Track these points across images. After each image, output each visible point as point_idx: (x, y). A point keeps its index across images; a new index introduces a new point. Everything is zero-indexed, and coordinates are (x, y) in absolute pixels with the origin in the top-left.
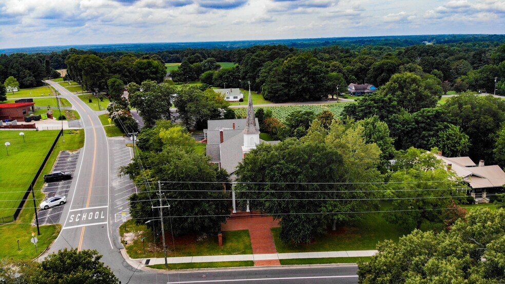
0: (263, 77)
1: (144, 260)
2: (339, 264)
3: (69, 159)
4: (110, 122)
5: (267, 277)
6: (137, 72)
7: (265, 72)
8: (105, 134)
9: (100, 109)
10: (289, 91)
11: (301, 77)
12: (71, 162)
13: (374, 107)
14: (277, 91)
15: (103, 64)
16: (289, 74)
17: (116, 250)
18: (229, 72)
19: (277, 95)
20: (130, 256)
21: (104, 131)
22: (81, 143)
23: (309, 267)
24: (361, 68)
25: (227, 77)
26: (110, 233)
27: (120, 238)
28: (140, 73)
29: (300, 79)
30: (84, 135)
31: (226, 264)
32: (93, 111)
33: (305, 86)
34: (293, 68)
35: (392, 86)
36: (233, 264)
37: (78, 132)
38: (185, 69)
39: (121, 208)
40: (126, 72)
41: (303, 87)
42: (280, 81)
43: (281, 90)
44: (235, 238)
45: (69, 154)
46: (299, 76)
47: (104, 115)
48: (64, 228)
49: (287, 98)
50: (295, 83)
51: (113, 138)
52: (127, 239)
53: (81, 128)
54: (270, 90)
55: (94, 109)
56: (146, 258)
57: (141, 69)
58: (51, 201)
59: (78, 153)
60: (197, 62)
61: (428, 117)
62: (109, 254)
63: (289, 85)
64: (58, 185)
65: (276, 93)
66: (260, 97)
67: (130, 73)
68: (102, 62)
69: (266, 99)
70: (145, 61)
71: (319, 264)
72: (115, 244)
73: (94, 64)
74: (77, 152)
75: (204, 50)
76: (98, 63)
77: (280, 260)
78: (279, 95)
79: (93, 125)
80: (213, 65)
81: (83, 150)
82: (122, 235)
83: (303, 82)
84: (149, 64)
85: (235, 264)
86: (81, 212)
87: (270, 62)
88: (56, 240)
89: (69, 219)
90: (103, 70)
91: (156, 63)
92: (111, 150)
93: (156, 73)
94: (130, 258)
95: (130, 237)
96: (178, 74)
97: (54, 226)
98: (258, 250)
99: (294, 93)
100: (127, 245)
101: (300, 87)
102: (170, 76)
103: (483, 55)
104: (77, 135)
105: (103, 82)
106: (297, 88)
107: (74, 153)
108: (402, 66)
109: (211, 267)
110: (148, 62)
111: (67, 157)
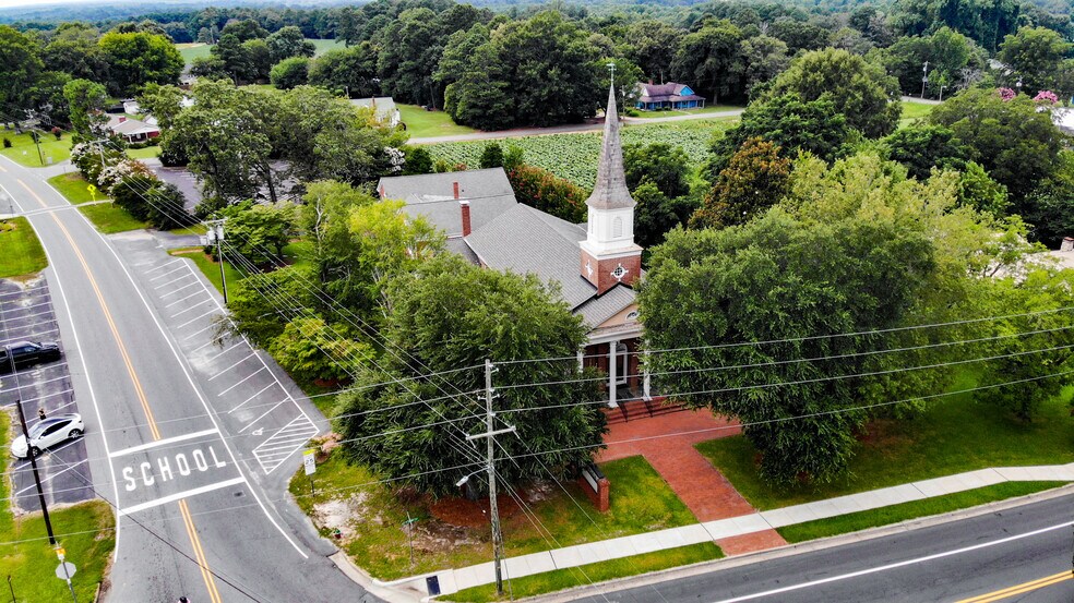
0: (447, 69)
1: (421, 581)
2: (918, 519)
3: (26, 303)
4: (93, 194)
5: (778, 584)
6: (112, 64)
7: (454, 58)
8: (93, 227)
9: (43, 163)
10: (517, 102)
11: (546, 69)
12: (37, 309)
13: (804, 127)
14: (490, 101)
15: (31, 48)
16: (515, 62)
17: (318, 560)
18: (348, 59)
19: (491, 111)
20: (374, 575)
21: (85, 219)
22: (36, 252)
23: (857, 540)
24: (650, 47)
25: (344, 71)
26: (270, 510)
27: (307, 520)
28: (120, 67)
29: (543, 74)
30: (33, 232)
31: (653, 561)
32: (27, 169)
33: (556, 88)
34: (524, 46)
35: (809, 79)
36: (667, 558)
37: (11, 225)
38: (229, 54)
39: (260, 432)
40: (82, 66)
41: (550, 91)
42: (494, 77)
43: (498, 99)
44: (626, 483)
45: (17, 288)
46: (541, 66)
47: (62, 176)
48: (119, 514)
49: (512, 118)
50: (532, 82)
51: (119, 237)
52: (332, 522)
53: (16, 215)
54: (472, 101)
55: (26, 161)
56: (423, 573)
57: (121, 56)
58: (44, 434)
59: (41, 284)
60: (252, 37)
61: (918, 147)
62: (306, 576)
63: (516, 85)
64: (32, 380)
65: (488, 107)
66: (443, 118)
67: (93, 67)
68: (25, 42)
69: (459, 122)
70: (129, 36)
71: (875, 528)
72: (306, 544)
73: (7, 48)
74: (37, 281)
75: (248, 10)
76: (16, 45)
77: (780, 530)
78: (494, 112)
79: (44, 205)
80: (297, 44)
81: (53, 273)
82: (311, 514)
83: (550, 80)
84: (141, 45)
85: (676, 556)
86: (147, 455)
87: (461, 31)
88: (116, 554)
89: (122, 483)
90: (31, 63)
91: (156, 41)
92: (133, 270)
93: (158, 65)
94: (375, 580)
95: (335, 513)
96: (212, 67)
97: (87, 509)
98: (704, 511)
99: (528, 107)
100: (343, 542)
101: (545, 92)
102: (192, 72)
103: (872, 18)
104: (13, 235)
105: (33, 93)
106: (537, 94)
107: (32, 283)
108: (747, 42)
109: (619, 576)
110: (136, 39)
111: (17, 297)
